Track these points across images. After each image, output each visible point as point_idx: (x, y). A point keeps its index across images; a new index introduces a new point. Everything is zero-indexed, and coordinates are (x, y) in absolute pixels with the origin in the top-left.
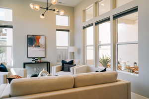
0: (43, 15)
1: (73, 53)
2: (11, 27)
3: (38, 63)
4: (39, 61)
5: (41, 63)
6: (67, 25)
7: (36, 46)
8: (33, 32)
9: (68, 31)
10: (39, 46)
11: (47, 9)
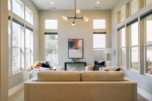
0: (74, 23)
1: (108, 54)
2: (57, 34)
3: (76, 63)
4: (77, 61)
5: (79, 63)
6: (104, 28)
7: (75, 49)
8: (73, 36)
9: (105, 33)
10: (78, 48)
11: (75, 18)
